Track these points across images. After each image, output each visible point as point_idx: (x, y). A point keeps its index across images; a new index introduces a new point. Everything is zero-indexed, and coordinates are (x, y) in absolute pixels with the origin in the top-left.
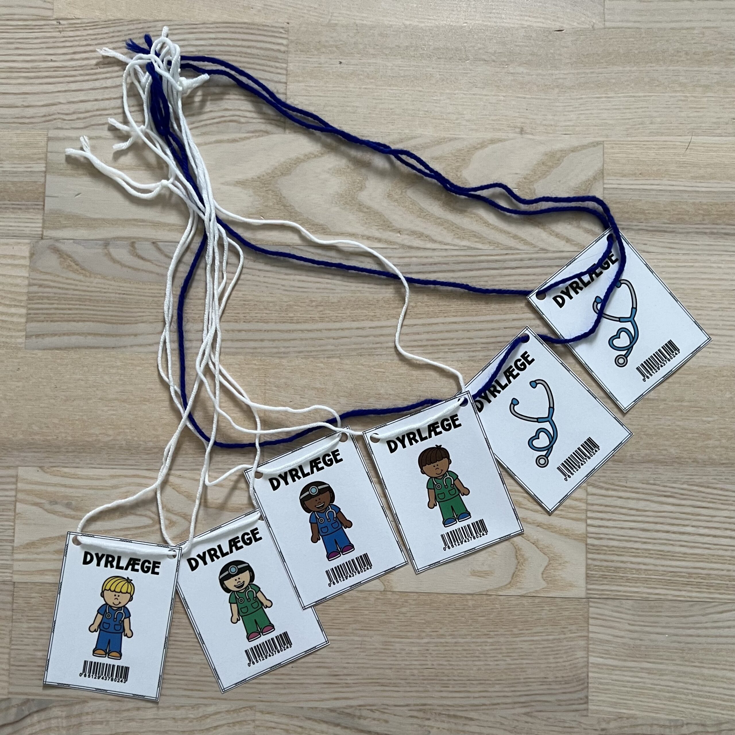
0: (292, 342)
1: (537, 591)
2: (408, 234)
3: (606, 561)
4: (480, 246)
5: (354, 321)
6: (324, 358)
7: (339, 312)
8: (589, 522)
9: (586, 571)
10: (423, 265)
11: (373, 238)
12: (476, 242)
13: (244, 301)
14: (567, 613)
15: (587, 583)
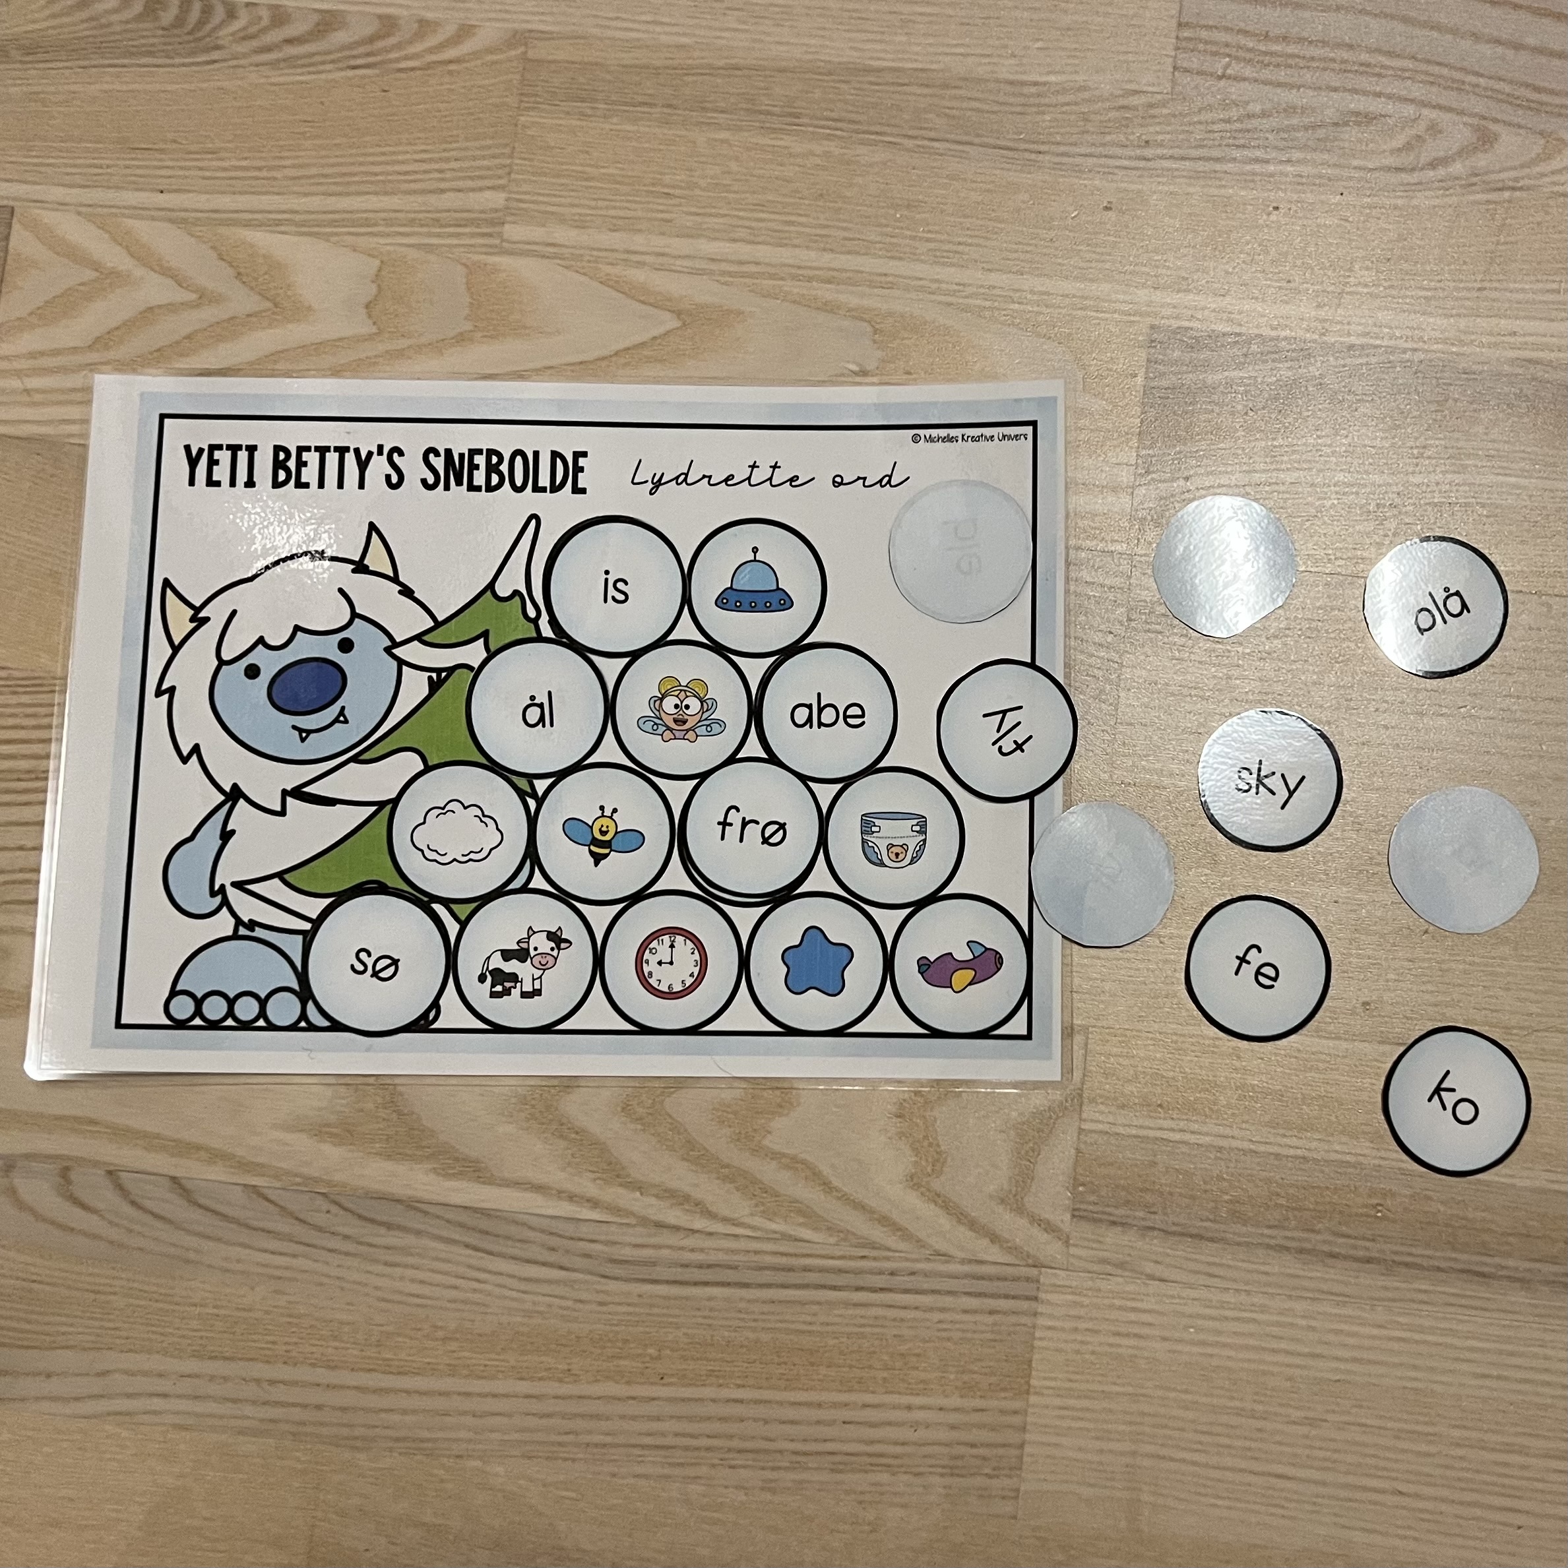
0: (383, 1415)
2: (657, 1196)
4: (806, 1234)
5: (522, 1379)
6: (449, 1457)
7: (493, 1356)
11: (582, 1198)
12: (800, 1225)
13: (290, 1316)
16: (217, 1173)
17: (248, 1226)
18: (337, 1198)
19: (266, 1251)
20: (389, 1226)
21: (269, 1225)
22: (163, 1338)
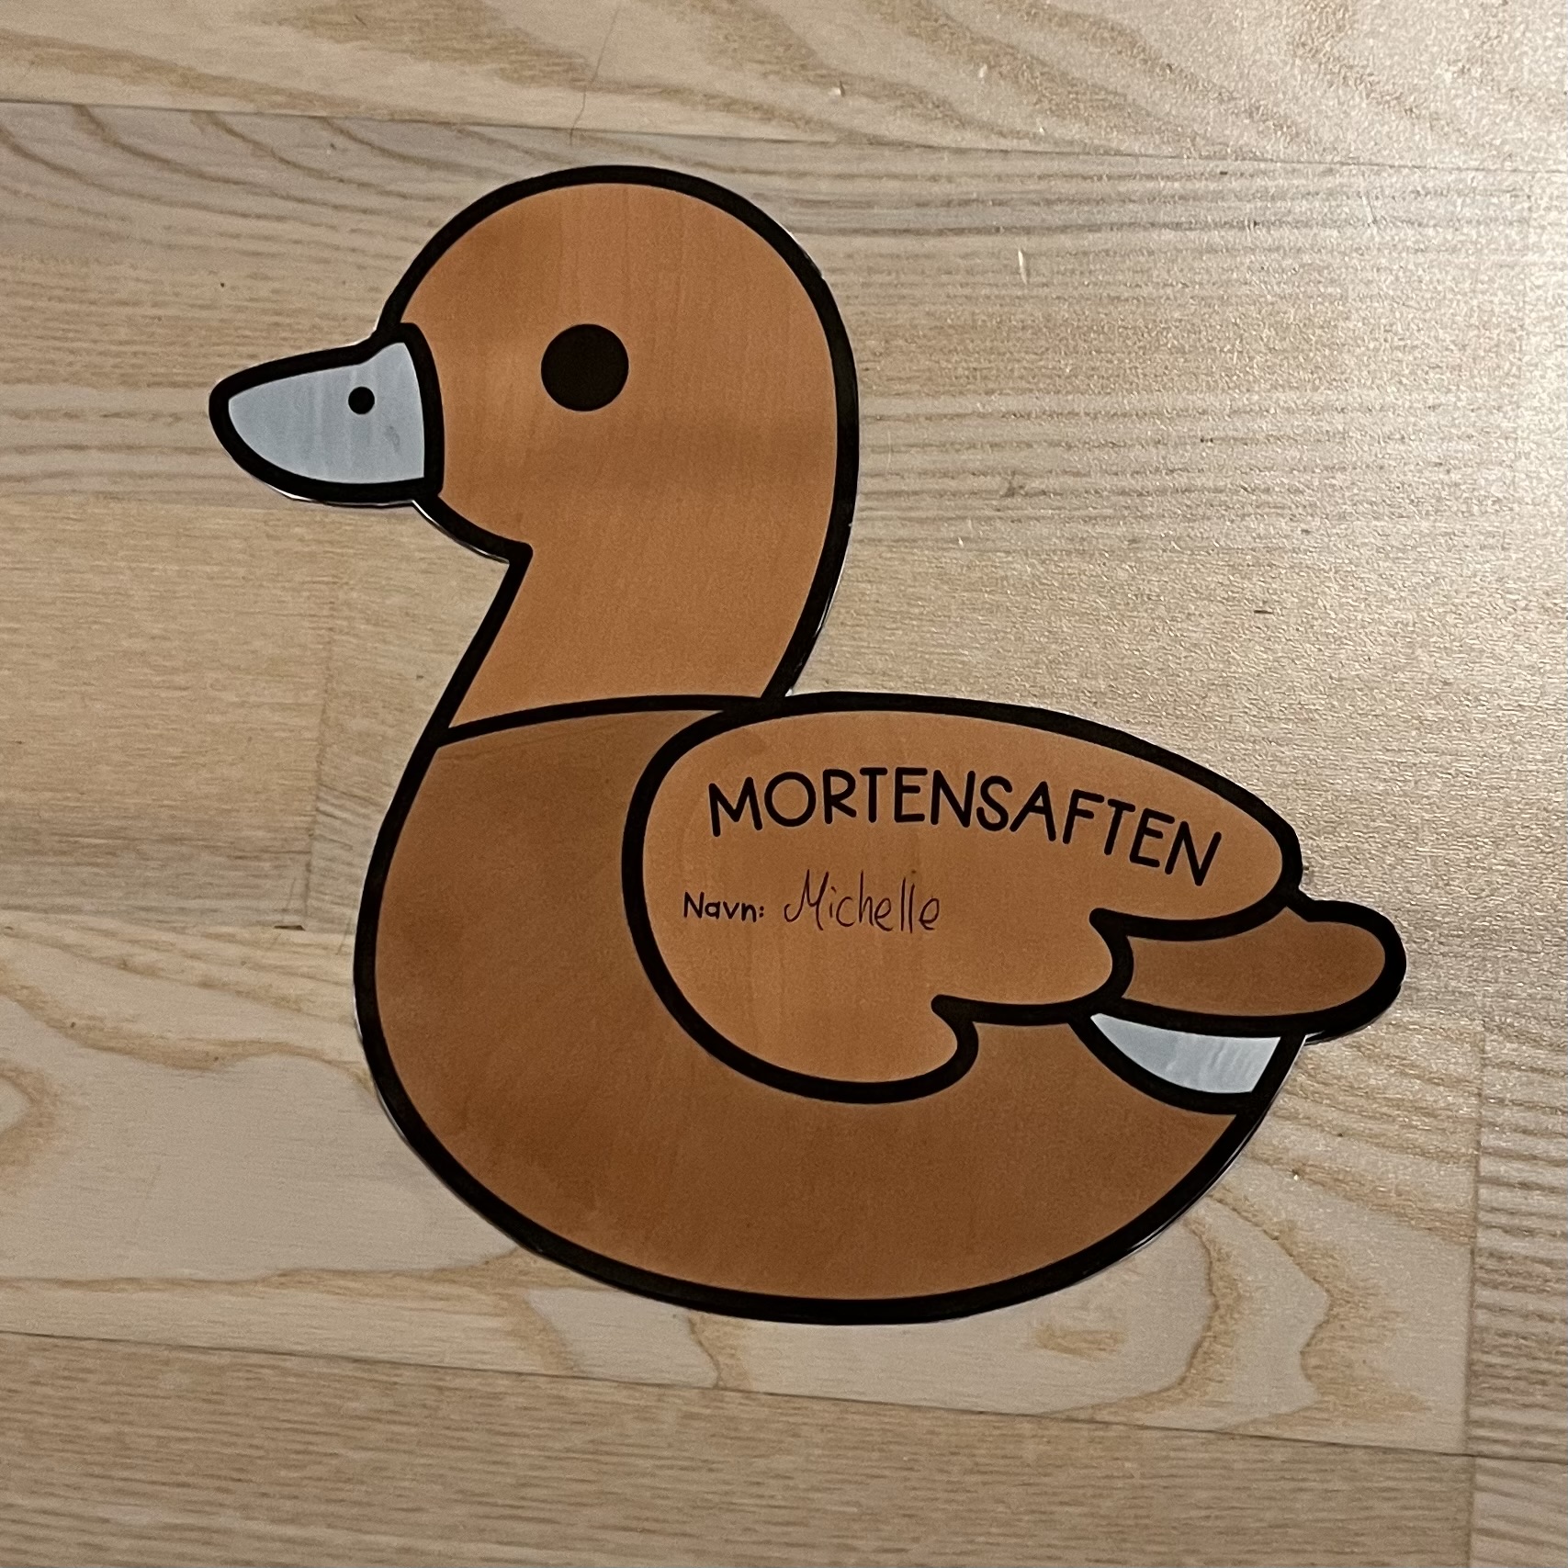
1: (1278, 1419)
2: (871, 96)
3: (1541, 1317)
4: (1124, 142)
8: (1488, 1166)
9: (1470, 1350)
10: (921, 205)
11: (746, 104)
13: (278, 313)
14: (1386, 1509)
15: (1469, 1398)
16: (152, 95)
17: (202, 176)
18: (347, 125)
19: (233, 213)
20: (431, 164)
21: (235, 173)
22: (71, 358)
